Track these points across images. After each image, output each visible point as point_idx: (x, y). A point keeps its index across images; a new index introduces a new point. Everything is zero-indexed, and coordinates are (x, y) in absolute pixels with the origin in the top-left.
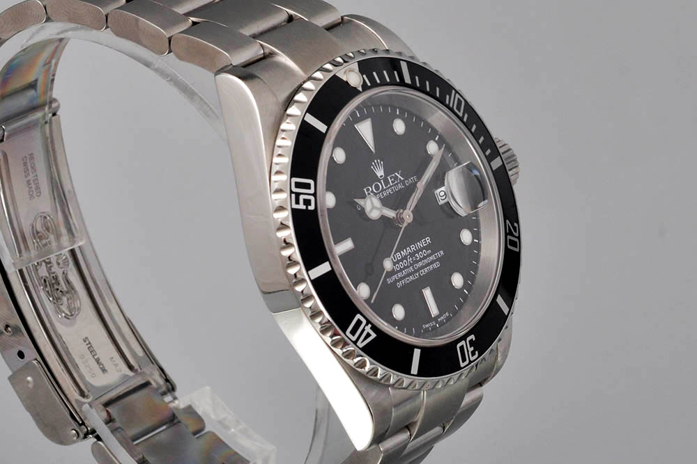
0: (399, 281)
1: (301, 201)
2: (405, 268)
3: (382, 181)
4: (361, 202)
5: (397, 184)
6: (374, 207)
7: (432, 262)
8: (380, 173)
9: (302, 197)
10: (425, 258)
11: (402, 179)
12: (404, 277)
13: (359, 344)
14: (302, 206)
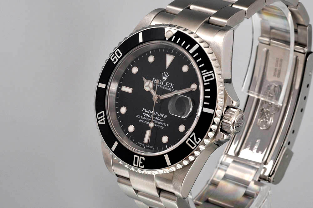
0: (141, 119)
1: (114, 58)
2: (148, 117)
3: (163, 81)
4: (145, 80)
5: (169, 87)
6: (148, 86)
7: (161, 125)
8: (165, 78)
9: (115, 57)
10: (159, 121)
11: (172, 87)
12: (145, 120)
13: (99, 121)
14: (113, 60)
